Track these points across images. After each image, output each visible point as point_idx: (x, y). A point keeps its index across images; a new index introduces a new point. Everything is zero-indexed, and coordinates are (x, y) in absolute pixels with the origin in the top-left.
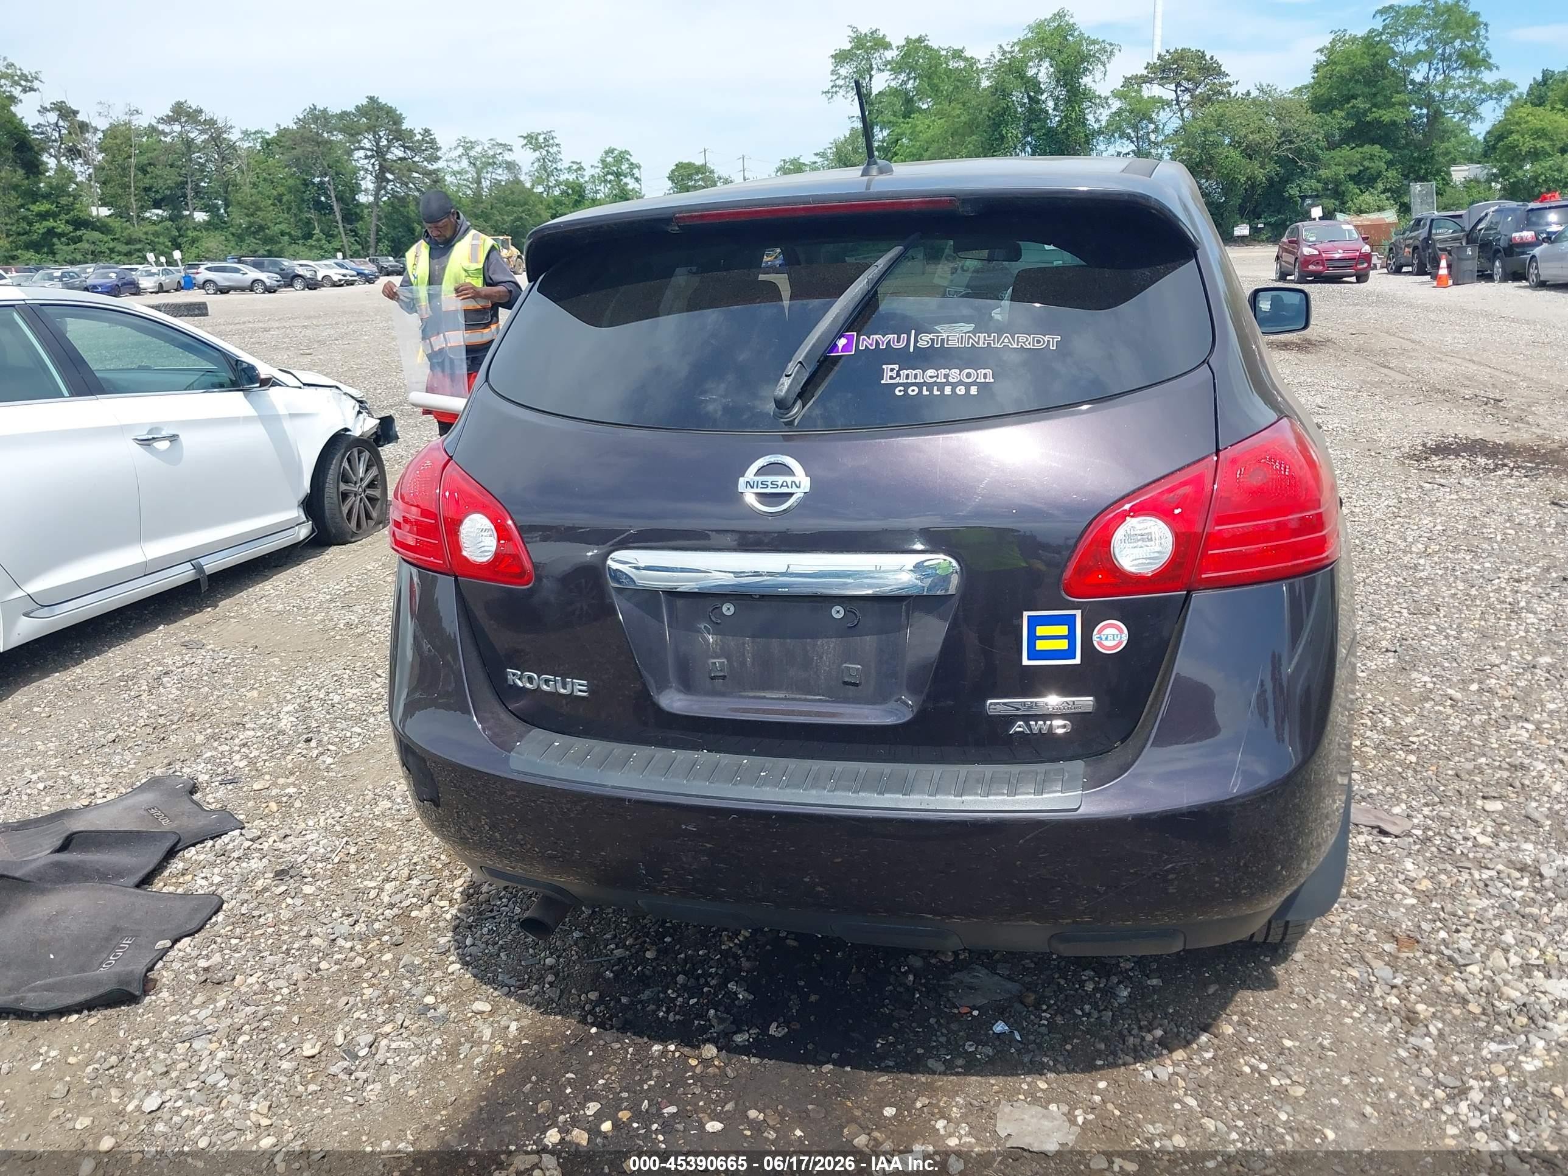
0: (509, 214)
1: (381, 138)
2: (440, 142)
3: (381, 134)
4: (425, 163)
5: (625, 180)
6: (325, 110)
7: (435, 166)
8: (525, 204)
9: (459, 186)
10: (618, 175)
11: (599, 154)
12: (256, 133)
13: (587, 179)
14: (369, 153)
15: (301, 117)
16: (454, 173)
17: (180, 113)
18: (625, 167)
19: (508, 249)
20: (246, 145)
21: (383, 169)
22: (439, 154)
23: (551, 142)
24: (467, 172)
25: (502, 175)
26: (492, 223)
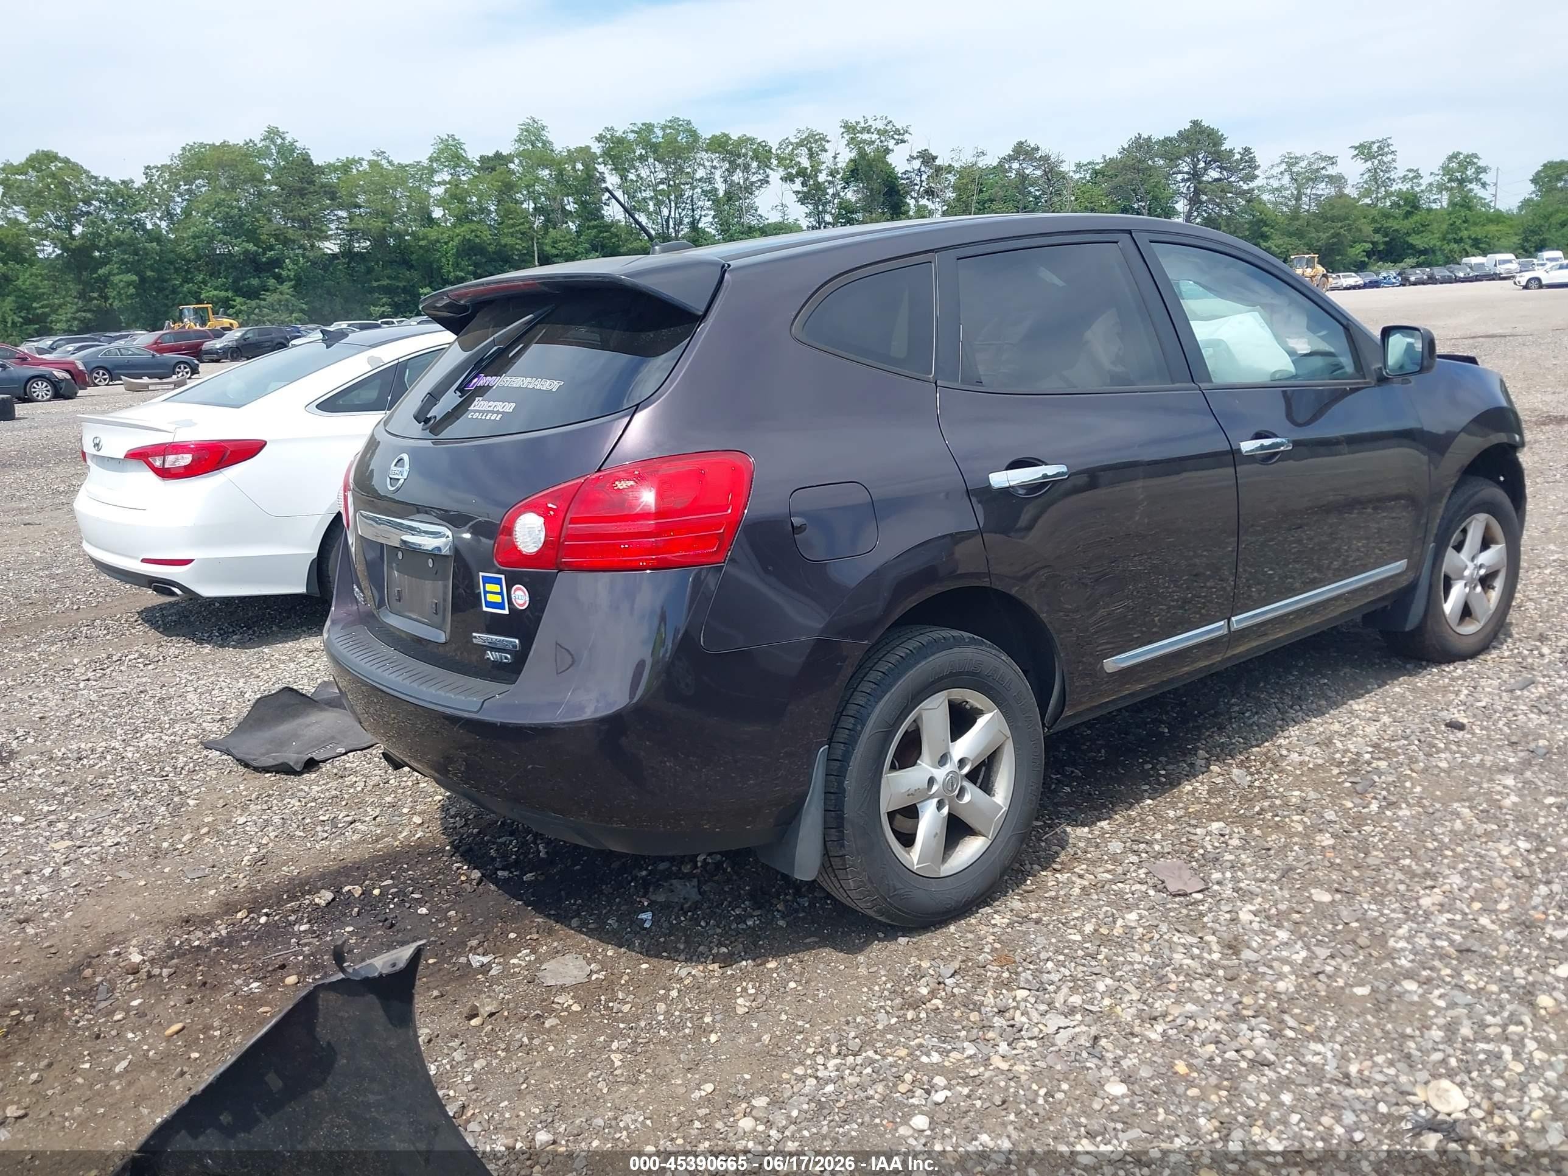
0: (1325, 230)
1: (1198, 160)
2: (1259, 161)
3: (1200, 157)
4: (1241, 183)
5: (1470, 186)
6: (1150, 137)
7: (1252, 185)
8: (1347, 219)
9: (1276, 204)
10: (1461, 182)
11: (1442, 159)
12: (1089, 163)
13: (1423, 187)
14: (1186, 176)
15: (1126, 146)
16: (1274, 191)
17: (1022, 151)
18: (1470, 172)
19: (1313, 268)
20: (1077, 176)
21: (1197, 192)
22: (1256, 172)
23: (1386, 149)
24: (1286, 189)
25: (1324, 190)
26: (1306, 240)
